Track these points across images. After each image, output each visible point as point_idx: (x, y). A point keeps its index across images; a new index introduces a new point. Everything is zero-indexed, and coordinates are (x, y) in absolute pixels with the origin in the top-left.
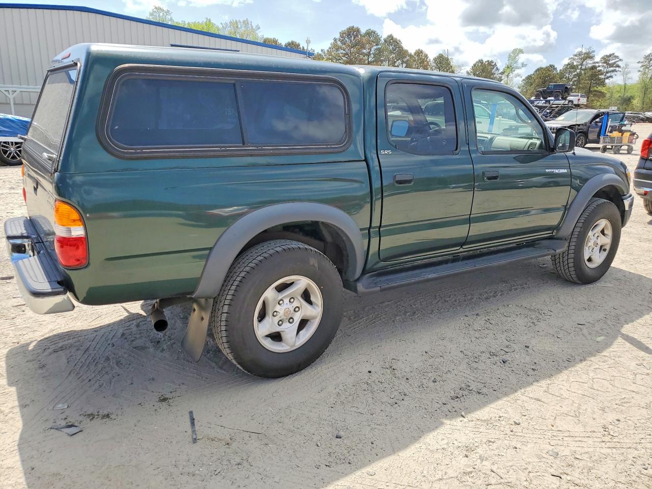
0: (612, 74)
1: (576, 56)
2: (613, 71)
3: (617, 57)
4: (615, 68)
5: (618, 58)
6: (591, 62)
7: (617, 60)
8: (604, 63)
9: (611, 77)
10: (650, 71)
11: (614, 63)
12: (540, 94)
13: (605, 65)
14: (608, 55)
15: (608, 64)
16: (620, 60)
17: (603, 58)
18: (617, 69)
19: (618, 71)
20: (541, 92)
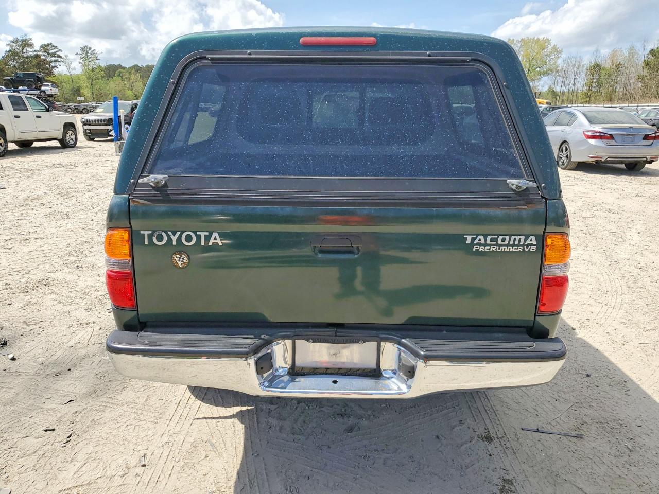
0: (57, 64)
1: (12, 42)
2: (57, 61)
3: (55, 47)
4: (56, 58)
5: (57, 48)
6: (32, 50)
7: (56, 50)
8: (44, 52)
9: (56, 67)
10: (89, 63)
11: (55, 53)
12: (9, 82)
13: (46, 54)
14: (46, 44)
15: (49, 53)
16: (60, 50)
17: (42, 47)
18: (59, 59)
19: (61, 61)
20: (9, 81)
